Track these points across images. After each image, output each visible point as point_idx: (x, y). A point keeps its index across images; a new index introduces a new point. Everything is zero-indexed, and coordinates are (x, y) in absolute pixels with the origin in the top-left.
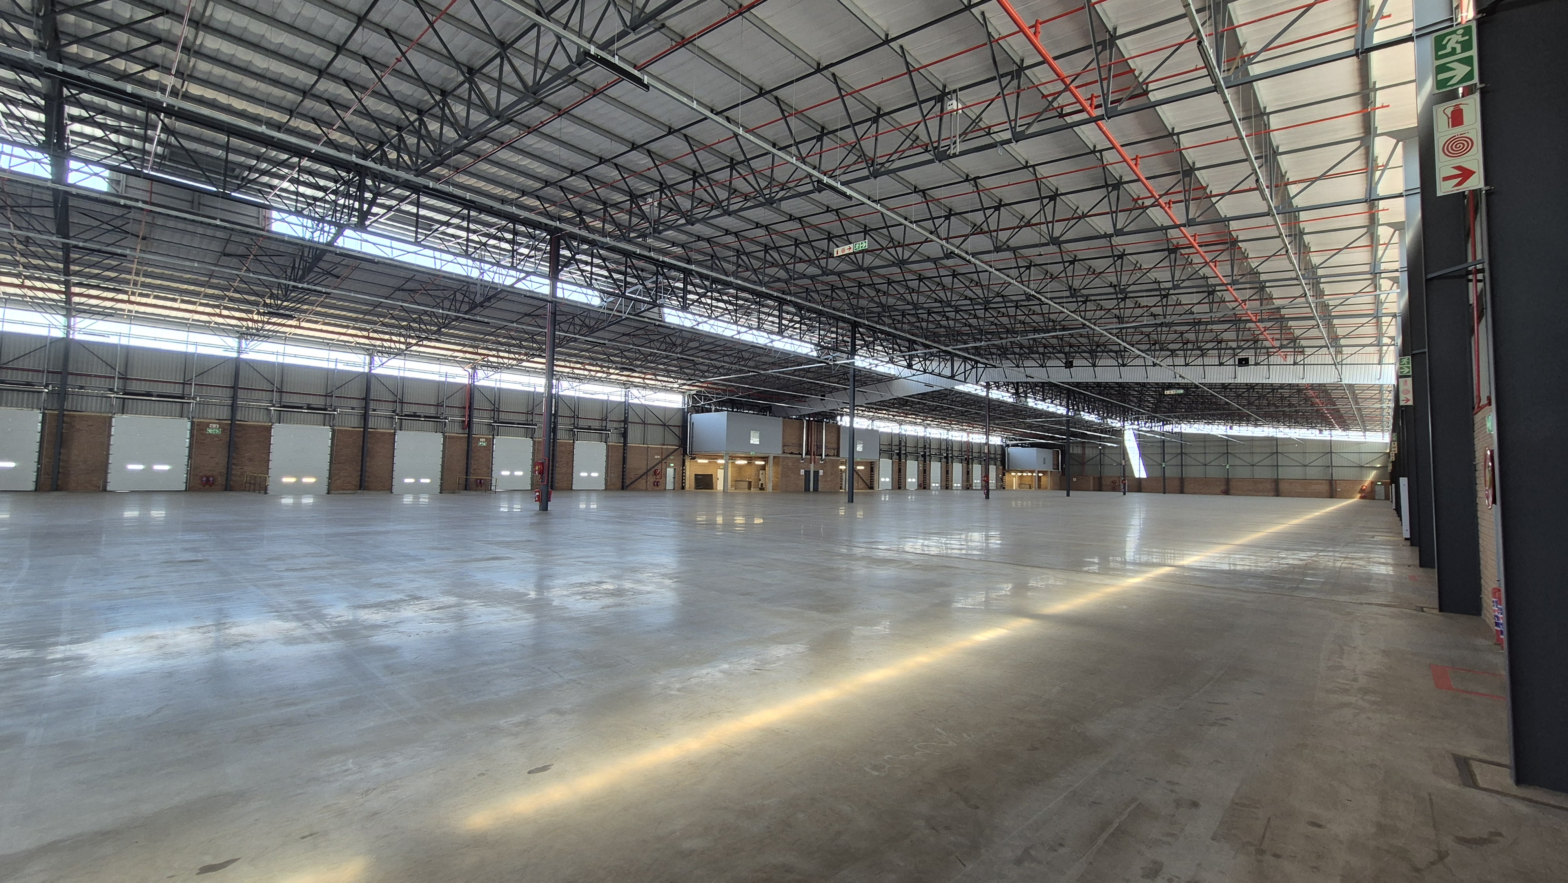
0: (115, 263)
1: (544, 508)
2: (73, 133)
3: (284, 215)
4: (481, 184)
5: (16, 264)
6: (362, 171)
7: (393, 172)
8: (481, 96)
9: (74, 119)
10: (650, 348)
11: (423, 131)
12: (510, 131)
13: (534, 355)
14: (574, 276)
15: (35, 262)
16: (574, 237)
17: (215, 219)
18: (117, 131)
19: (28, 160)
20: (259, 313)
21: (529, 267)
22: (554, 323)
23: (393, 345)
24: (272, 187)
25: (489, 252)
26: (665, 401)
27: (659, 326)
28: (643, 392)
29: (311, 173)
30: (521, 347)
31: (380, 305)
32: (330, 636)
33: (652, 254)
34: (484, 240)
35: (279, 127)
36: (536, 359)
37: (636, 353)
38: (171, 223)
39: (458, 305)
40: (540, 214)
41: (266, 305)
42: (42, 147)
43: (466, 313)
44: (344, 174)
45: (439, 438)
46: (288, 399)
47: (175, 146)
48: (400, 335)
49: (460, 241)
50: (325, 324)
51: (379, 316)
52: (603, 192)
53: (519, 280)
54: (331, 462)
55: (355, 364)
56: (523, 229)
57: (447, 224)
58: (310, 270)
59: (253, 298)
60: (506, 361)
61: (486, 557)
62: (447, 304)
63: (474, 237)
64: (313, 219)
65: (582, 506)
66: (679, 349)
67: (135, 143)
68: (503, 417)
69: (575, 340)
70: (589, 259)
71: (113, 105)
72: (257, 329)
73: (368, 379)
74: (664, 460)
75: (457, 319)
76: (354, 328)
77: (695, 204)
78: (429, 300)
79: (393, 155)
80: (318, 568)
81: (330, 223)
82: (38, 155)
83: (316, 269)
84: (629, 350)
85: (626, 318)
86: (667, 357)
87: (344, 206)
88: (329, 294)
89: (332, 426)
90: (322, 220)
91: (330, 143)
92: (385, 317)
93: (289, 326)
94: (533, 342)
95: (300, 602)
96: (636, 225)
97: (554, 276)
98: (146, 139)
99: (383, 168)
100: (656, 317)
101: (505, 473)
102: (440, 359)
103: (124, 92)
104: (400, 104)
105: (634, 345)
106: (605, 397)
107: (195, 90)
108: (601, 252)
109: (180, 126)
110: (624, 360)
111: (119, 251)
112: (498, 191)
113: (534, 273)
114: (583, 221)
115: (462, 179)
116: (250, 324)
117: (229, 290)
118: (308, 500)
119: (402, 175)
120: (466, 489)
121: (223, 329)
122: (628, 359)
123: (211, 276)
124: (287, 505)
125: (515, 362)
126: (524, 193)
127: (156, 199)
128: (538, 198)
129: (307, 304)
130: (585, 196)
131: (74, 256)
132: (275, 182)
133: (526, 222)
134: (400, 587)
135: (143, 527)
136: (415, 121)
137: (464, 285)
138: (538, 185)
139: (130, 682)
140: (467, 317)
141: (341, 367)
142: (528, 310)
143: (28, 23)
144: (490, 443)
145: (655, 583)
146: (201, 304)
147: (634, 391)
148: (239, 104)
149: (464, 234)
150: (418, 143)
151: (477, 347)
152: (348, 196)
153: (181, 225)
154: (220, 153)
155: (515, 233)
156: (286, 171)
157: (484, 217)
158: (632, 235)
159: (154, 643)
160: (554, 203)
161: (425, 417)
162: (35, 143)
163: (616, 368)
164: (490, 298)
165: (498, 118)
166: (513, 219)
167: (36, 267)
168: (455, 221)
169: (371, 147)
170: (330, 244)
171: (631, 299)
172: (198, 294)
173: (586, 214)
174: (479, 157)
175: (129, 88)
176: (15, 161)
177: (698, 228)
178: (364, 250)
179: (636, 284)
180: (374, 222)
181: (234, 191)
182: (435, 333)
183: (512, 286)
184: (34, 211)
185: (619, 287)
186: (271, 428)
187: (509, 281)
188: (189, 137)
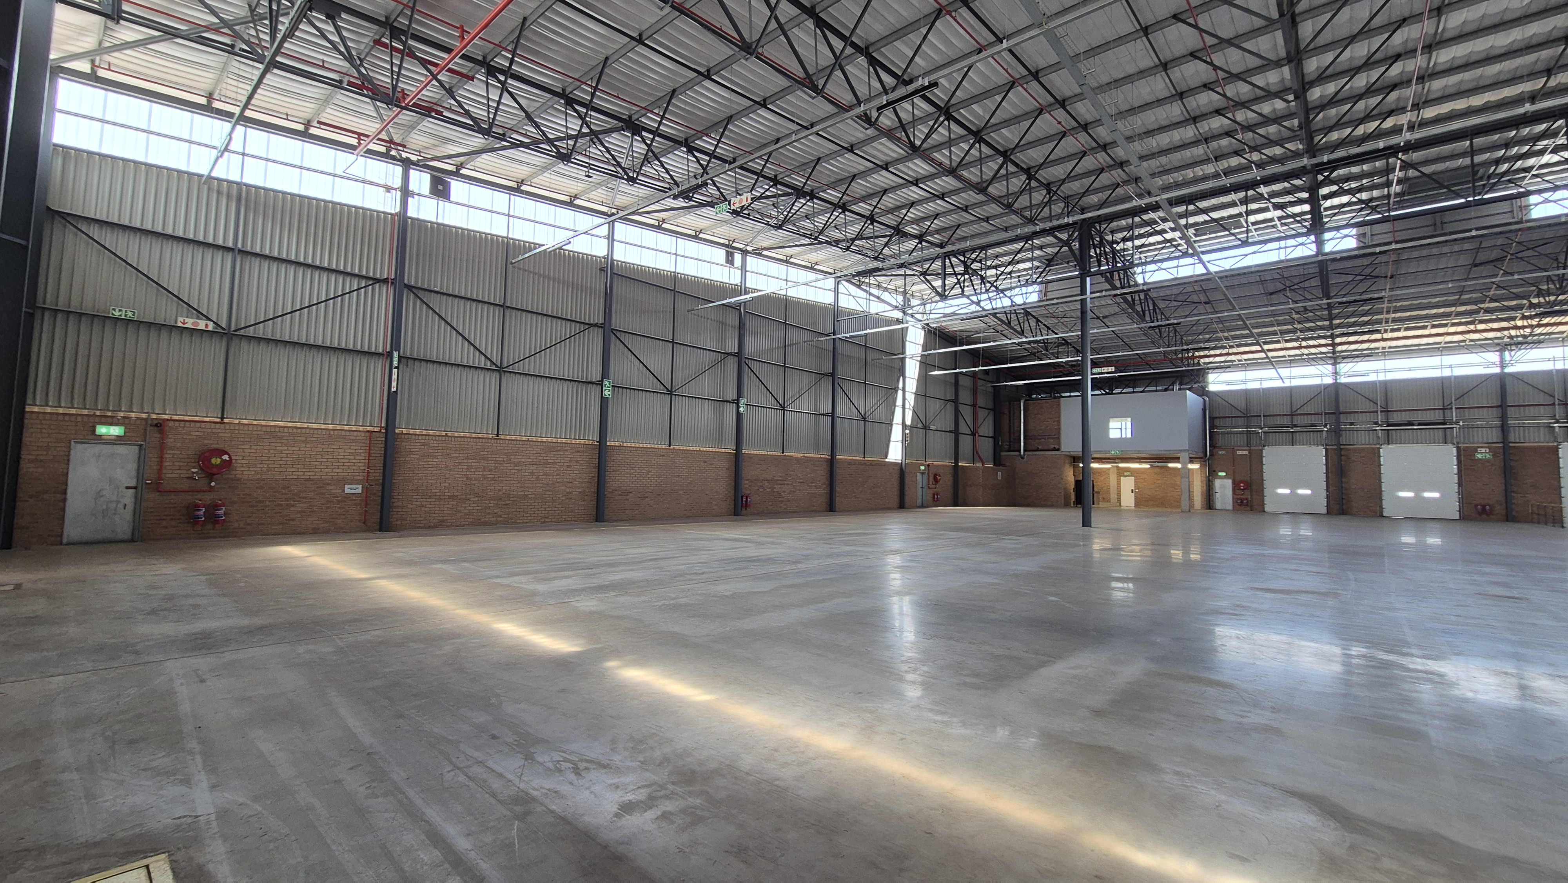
0: (1368, 308)
3: (1547, 194)
5: (1294, 331)
19: (1297, 246)
20: (1524, 318)
24: (1528, 169)
35: (1532, 97)
38: (1414, 254)
42: (1308, 231)
47: (1415, 177)
59: (1514, 302)
67: (1377, 193)
72: (1524, 336)
82: (1305, 239)
98: (1387, 184)
103: (1365, 153)
117: (1483, 302)
121: (1480, 345)
123: (1461, 293)
127: (1400, 236)
131: (1336, 312)
143: (1295, 139)
146: (1453, 325)
153: (1425, 252)
154: (1463, 161)
162: (1305, 230)
167: (1309, 329)
172: (1447, 315)
186: (1557, 448)
188: (1427, 162)
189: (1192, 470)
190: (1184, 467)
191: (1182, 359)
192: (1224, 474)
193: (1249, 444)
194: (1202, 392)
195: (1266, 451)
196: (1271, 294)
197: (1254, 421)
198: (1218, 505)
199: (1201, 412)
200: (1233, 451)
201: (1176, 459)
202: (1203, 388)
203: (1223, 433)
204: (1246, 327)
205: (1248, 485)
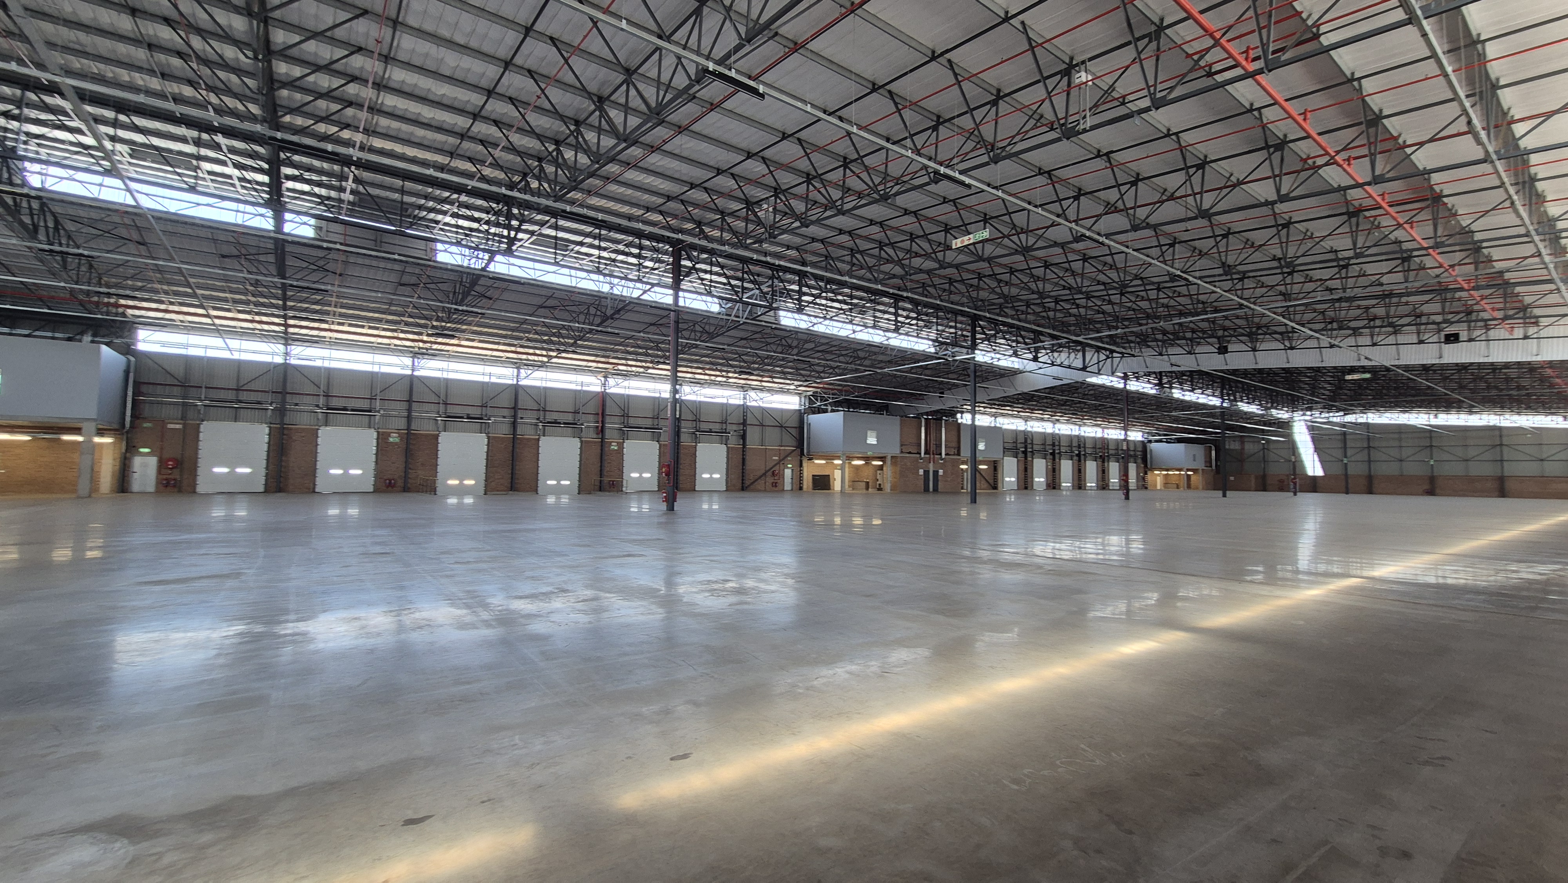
0: (319, 298)
1: (671, 508)
2: (289, 190)
3: (447, 246)
4: (610, 205)
5: (247, 303)
6: (509, 201)
7: (535, 199)
8: (610, 121)
9: (289, 178)
10: (767, 351)
11: (560, 160)
12: (635, 152)
13: (659, 363)
14: (694, 285)
15: (262, 300)
16: (693, 247)
17: (394, 254)
18: (319, 184)
19: (256, 215)
20: (428, 335)
21: (654, 279)
22: (677, 330)
23: (536, 358)
24: (437, 222)
25: (618, 267)
26: (782, 403)
27: (776, 328)
28: (762, 395)
29: (468, 207)
30: (647, 355)
31: (525, 322)
32: (494, 623)
33: (768, 259)
34: (613, 256)
35: (442, 168)
36: (660, 366)
37: (753, 356)
38: (360, 261)
39: (591, 318)
40: (663, 228)
41: (433, 327)
42: (267, 204)
43: (598, 326)
44: (494, 205)
45: (576, 443)
46: (452, 410)
47: (364, 194)
48: (543, 349)
49: (592, 258)
50: (481, 341)
51: (524, 332)
52: (721, 202)
53: (645, 292)
54: (487, 466)
55: (505, 377)
56: (648, 243)
57: (581, 244)
58: (468, 294)
59: (423, 322)
60: (634, 369)
61: (621, 554)
62: (582, 318)
63: (605, 254)
64: (470, 248)
65: (705, 506)
66: (795, 351)
67: (333, 194)
68: (632, 421)
69: (697, 346)
70: (708, 268)
71: (316, 163)
72: (427, 349)
73: (516, 390)
74: (782, 461)
75: (591, 331)
76: (505, 344)
77: (809, 206)
78: (566, 315)
79: (535, 184)
80: (481, 562)
81: (484, 250)
82: (263, 211)
83: (473, 293)
84: (746, 354)
85: (744, 323)
86: (783, 359)
87: (495, 235)
88: (483, 314)
89: (487, 434)
90: (477, 248)
91: (484, 179)
92: (529, 332)
93: (452, 345)
94: (658, 350)
95: (469, 592)
96: (752, 231)
97: (676, 286)
98: (342, 190)
99: (527, 197)
100: (772, 320)
101: (635, 475)
102: (576, 370)
103: (326, 151)
104: (540, 137)
105: (751, 348)
106: (724, 401)
107: (378, 143)
108: (720, 260)
109: (367, 175)
110: (742, 364)
111: (323, 287)
112: (625, 209)
113: (658, 285)
114: (702, 231)
115: (594, 201)
116: (421, 345)
117: (404, 316)
118: (469, 500)
119: (543, 201)
120: (600, 490)
121: (400, 350)
122: (745, 362)
123: (390, 304)
124: (453, 505)
125: (642, 370)
126: (648, 209)
127: (349, 241)
128: (661, 213)
129: (466, 324)
130: (704, 207)
131: (289, 293)
132: (440, 217)
133: (651, 237)
134: (550, 581)
135: (343, 523)
136: (553, 151)
137: (597, 298)
138: (661, 201)
139: (340, 656)
140: (599, 329)
141: (494, 380)
142: (652, 320)
143: (254, 101)
144: (621, 446)
145: (779, 582)
146: (384, 329)
147: (752, 394)
148: (411, 152)
149: (596, 252)
150: (556, 171)
151: (608, 357)
152: (498, 225)
153: (367, 262)
154: (396, 196)
155: (641, 247)
156: (448, 207)
157: (613, 235)
158: (749, 241)
159: (357, 624)
160: (675, 217)
161: (565, 423)
162: (261, 201)
163: (735, 372)
164: (619, 310)
165: (625, 141)
166: (640, 234)
167: (263, 305)
168: (588, 240)
169: (516, 178)
170: (484, 269)
171: (748, 304)
172: (380, 320)
173: (706, 225)
174: (608, 179)
175: (330, 147)
176: (247, 216)
177: (813, 230)
178: (511, 273)
179: (753, 289)
180: (521, 246)
181: (408, 228)
182: (572, 345)
183: (638, 298)
184: (262, 258)
185: (736, 293)
186: (438, 436)
187: (636, 294)
188: (373, 185)
189: (101, 445)
190: (89, 442)
191: (97, 304)
192: (147, 450)
193: (184, 418)
194: (127, 350)
195: (205, 427)
196: (224, 256)
197: (193, 392)
198: (136, 486)
199: (121, 374)
200: (163, 422)
201: (77, 431)
202: (128, 346)
203: (152, 403)
204: (189, 285)
205: (179, 463)
